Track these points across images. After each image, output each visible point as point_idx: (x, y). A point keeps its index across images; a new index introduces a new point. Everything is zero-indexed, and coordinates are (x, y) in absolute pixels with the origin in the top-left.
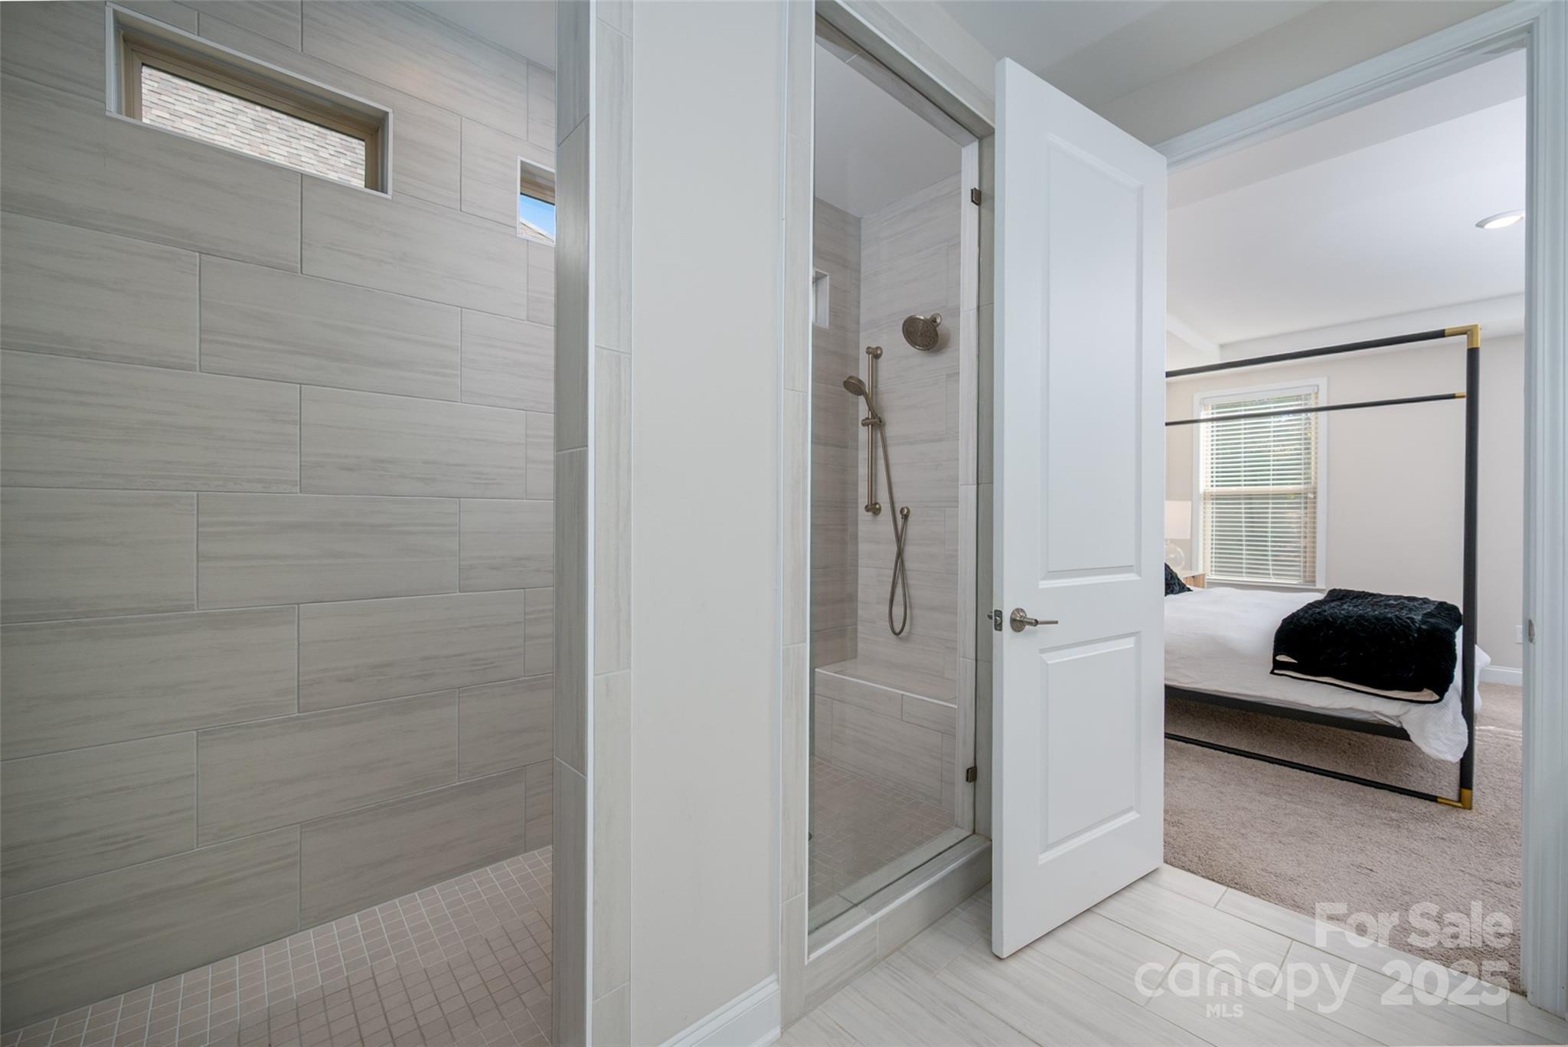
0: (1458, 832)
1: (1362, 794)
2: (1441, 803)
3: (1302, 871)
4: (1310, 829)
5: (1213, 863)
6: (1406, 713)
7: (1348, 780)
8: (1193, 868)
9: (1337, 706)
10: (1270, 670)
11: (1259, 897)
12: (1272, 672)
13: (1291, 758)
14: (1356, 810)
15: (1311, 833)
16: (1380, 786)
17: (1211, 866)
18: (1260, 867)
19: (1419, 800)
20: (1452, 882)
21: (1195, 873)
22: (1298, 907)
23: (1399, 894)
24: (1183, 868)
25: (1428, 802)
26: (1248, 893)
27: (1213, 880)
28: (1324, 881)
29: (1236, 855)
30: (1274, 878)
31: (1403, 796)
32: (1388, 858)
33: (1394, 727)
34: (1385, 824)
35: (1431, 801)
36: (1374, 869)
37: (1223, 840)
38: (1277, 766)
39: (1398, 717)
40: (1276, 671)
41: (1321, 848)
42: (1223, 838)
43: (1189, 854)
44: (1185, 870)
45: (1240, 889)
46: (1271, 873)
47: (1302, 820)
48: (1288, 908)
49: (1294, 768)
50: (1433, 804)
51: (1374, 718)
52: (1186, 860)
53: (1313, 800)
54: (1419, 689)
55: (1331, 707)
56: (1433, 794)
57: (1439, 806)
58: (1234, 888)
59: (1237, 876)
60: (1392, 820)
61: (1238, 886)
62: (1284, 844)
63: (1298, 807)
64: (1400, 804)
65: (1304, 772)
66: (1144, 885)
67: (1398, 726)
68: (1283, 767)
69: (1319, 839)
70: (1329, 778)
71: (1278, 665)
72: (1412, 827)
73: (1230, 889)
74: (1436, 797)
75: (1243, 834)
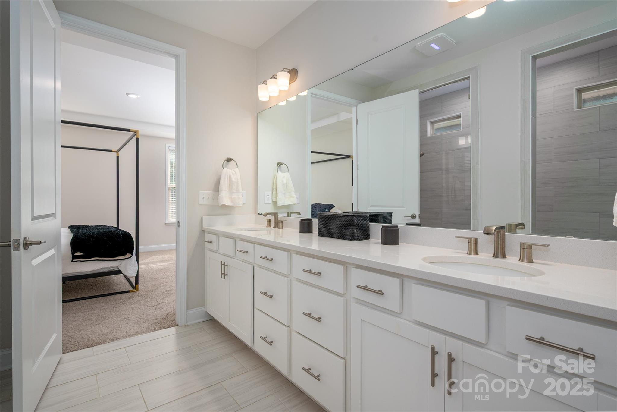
0: (140, 298)
1: (108, 299)
2: (130, 292)
3: (110, 329)
4: (102, 316)
5: (81, 343)
6: (120, 264)
7: (101, 297)
8: (75, 349)
9: (97, 268)
10: (71, 261)
11: (105, 343)
12: (72, 261)
13: (75, 297)
14: (110, 304)
15: (103, 317)
16: (112, 294)
17: (81, 344)
18: (97, 335)
19: (125, 294)
20: (148, 310)
21: (76, 350)
22: (118, 339)
23: (140, 320)
24: (70, 351)
25: (127, 293)
26: (100, 344)
27: (85, 348)
28: (119, 328)
29: (86, 336)
30: (105, 335)
31: (120, 294)
32: (130, 313)
33: (116, 271)
34: (121, 304)
35: (127, 292)
36: (129, 317)
37: (76, 335)
38: (73, 302)
39: (118, 266)
40: (74, 260)
41: (110, 320)
42: (76, 334)
43: (68, 345)
44: (72, 351)
45: (97, 345)
46: (102, 335)
47: (97, 315)
48: (116, 341)
49: (80, 300)
50: (129, 293)
51: (109, 270)
52: (69, 348)
53: (95, 307)
54: (125, 254)
55: (95, 269)
56: (128, 290)
57: (131, 293)
58: (95, 346)
59: (93, 342)
60: (122, 302)
61: (96, 345)
62: (98, 325)
63: (92, 311)
64: (121, 297)
65: (85, 300)
66: (60, 366)
67: (117, 270)
68: (75, 302)
69: (108, 318)
70: (95, 299)
71: (74, 258)
72: (129, 302)
73: (93, 347)
74: (129, 291)
75: (82, 329)
